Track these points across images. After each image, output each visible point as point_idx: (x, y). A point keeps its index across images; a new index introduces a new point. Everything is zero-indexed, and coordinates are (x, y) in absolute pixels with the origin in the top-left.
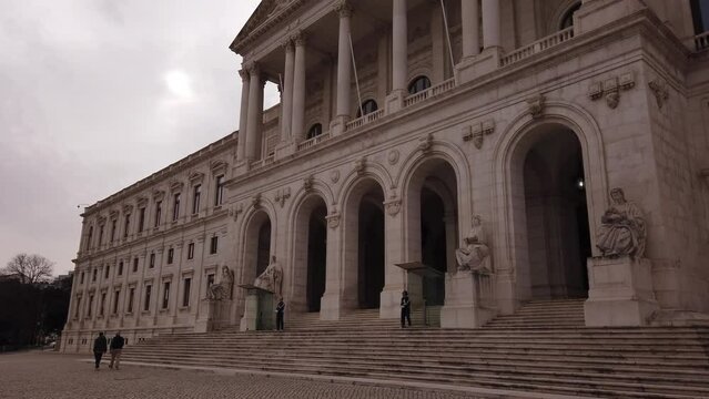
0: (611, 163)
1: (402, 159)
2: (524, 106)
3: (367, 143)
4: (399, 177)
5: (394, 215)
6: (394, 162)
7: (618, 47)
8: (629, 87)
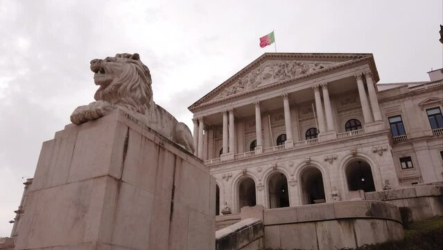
0: (382, 172)
1: (295, 165)
2: (349, 152)
3: (277, 157)
4: (294, 172)
5: (293, 186)
6: (292, 166)
7: (380, 138)
8: (385, 150)
